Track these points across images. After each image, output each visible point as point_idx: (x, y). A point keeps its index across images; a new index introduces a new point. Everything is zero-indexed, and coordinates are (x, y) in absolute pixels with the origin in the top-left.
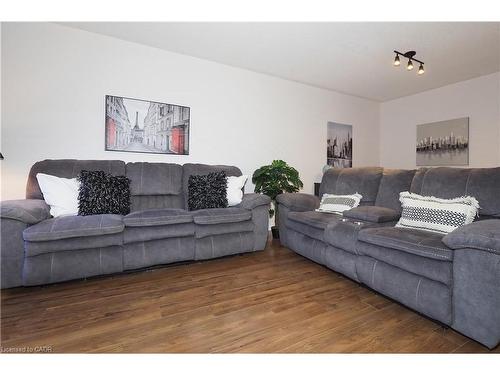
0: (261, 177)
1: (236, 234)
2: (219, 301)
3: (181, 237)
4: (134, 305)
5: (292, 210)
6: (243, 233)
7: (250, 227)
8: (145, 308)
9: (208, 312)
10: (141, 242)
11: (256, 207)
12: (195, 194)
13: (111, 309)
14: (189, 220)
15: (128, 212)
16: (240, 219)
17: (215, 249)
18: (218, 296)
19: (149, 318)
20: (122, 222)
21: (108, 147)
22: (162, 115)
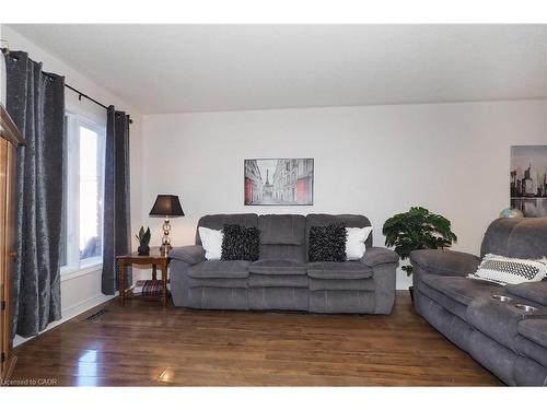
0: (393, 228)
1: (353, 292)
2: (319, 360)
3: (296, 288)
4: (250, 342)
5: (429, 272)
6: (362, 292)
7: (368, 286)
8: (256, 347)
9: (306, 368)
10: (262, 287)
11: (378, 265)
12: (315, 245)
13: (233, 340)
14: (303, 273)
15: (257, 259)
16: (356, 276)
17: (328, 304)
18: (320, 355)
19: (257, 356)
20: (247, 269)
21: (247, 203)
22: (288, 169)
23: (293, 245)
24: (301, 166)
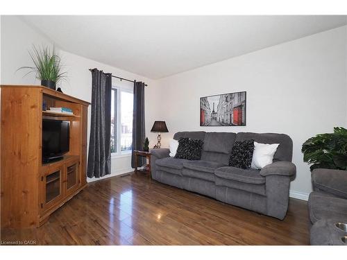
10: (189, 177)
14: (212, 172)
20: (182, 164)
21: (202, 124)
22: (227, 101)
23: (223, 153)
24: (236, 98)
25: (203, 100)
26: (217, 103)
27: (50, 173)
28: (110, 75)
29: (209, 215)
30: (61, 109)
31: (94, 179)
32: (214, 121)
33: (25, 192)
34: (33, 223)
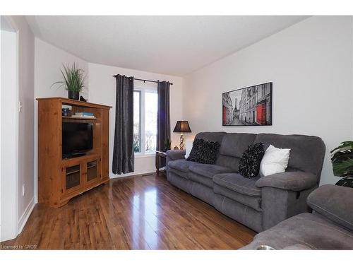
11: (266, 187)
21: (224, 124)
22: (250, 96)
24: (260, 91)
25: (226, 95)
26: (239, 98)
27: (70, 166)
28: (132, 78)
29: (198, 223)
30: (82, 113)
31: (117, 176)
32: (236, 120)
33: (51, 179)
34: (56, 204)
